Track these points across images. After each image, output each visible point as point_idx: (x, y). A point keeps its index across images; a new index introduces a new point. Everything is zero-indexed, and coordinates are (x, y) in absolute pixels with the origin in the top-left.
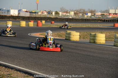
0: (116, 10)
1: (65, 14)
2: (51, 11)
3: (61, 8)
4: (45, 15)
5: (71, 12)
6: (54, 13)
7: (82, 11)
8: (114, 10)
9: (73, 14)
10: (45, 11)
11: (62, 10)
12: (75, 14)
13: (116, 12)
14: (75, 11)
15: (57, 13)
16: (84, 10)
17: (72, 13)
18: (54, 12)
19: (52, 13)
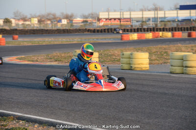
0: (110, 13)
1: (21, 23)
3: (15, 13)
5: (32, 19)
6: (2, 22)
7: (51, 16)
8: (107, 13)
9: (37, 22)
11: (16, 16)
12: (40, 21)
13: (111, 17)
14: (39, 16)
15: (7, 21)
16: (54, 15)
17: (35, 21)
18: (3, 20)
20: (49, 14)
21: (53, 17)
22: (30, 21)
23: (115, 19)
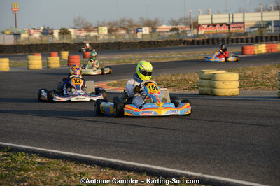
0: (214, 16)
1: (83, 34)
2: (50, 28)
3: (75, 20)
4: (36, 38)
5: (100, 28)
6: (56, 34)
8: (210, 17)
9: (106, 33)
10: (34, 29)
11: (77, 25)
12: (110, 31)
13: (214, 22)
14: (109, 24)
15: (64, 32)
16: (130, 22)
17: (104, 31)
18: (59, 31)
19: (52, 33)
20: (123, 21)
21: (129, 24)
22: (98, 31)
23: (221, 25)
